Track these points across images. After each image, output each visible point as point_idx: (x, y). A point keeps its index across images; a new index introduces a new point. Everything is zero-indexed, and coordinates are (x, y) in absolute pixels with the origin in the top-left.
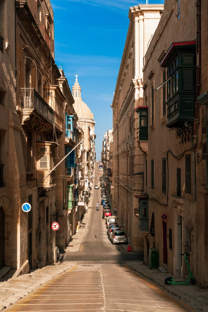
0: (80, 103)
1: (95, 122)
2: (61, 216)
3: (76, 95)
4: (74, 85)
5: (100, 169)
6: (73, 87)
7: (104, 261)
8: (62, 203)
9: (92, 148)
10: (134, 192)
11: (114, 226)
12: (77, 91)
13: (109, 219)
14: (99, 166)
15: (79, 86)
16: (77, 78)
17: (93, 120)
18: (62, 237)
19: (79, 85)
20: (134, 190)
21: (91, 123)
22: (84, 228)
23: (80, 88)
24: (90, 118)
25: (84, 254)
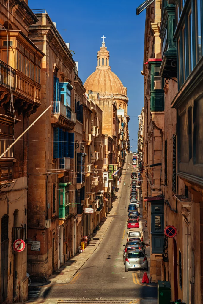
0: (108, 73)
1: (128, 99)
2: (43, 228)
3: (103, 63)
4: (100, 49)
5: (134, 162)
6: (98, 52)
7: (101, 299)
8: (44, 209)
9: (120, 134)
10: (153, 192)
11: (135, 242)
12: (104, 57)
13: (130, 233)
14: (132, 158)
15: (106, 51)
16: (104, 41)
17: (125, 96)
18: (43, 261)
19: (107, 49)
20: (154, 190)
21: (122, 100)
22: (94, 245)
23: (109, 53)
24: (122, 94)
25: (74, 286)
